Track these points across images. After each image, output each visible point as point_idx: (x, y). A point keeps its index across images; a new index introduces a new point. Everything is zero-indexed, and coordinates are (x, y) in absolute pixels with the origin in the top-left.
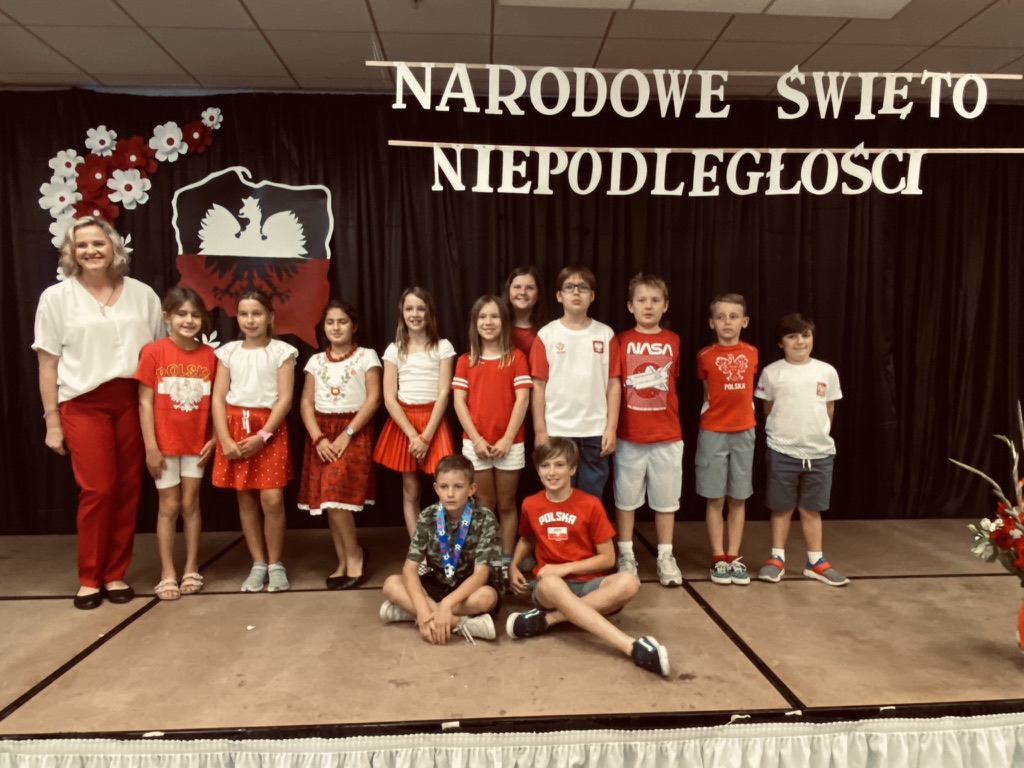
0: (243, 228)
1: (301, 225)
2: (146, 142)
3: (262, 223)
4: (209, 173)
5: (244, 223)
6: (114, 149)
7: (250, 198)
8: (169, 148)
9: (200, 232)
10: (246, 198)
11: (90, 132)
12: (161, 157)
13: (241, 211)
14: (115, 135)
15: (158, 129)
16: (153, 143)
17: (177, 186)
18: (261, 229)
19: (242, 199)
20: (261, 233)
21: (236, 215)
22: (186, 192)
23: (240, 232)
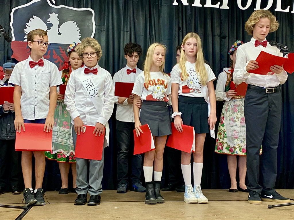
1: (79, 28)
3: (59, 26)
7: (54, 13)
9: (25, 30)
10: (51, 13)
13: (48, 20)
17: (14, 6)
18: (58, 29)
19: (49, 14)
20: (58, 31)
21: (45, 21)
22: (18, 9)
23: (47, 30)
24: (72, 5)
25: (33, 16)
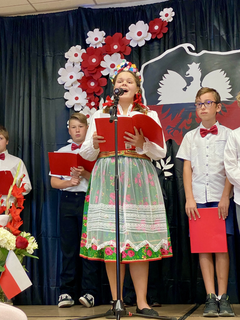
0: (189, 84)
1: (228, 78)
2: (124, 36)
3: (202, 79)
4: (165, 51)
5: (189, 81)
6: (104, 42)
7: (194, 63)
8: (139, 38)
9: (158, 90)
10: (191, 64)
11: (90, 33)
12: (133, 44)
13: (187, 73)
14: (104, 34)
15: (132, 27)
16: (128, 36)
17: (143, 62)
18: (201, 84)
19: (188, 65)
20: (201, 86)
21: (183, 75)
22: (149, 65)
23: (186, 87)
24: (218, 49)
25: (168, 71)
